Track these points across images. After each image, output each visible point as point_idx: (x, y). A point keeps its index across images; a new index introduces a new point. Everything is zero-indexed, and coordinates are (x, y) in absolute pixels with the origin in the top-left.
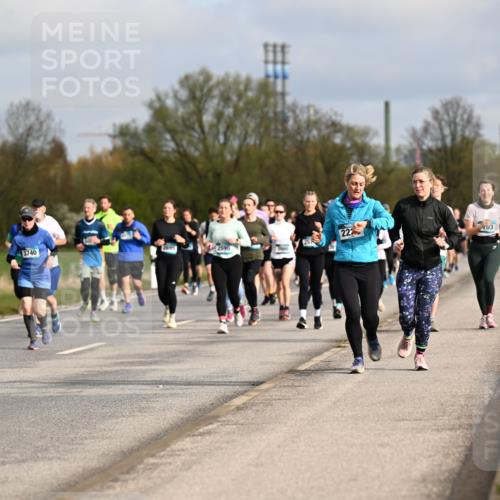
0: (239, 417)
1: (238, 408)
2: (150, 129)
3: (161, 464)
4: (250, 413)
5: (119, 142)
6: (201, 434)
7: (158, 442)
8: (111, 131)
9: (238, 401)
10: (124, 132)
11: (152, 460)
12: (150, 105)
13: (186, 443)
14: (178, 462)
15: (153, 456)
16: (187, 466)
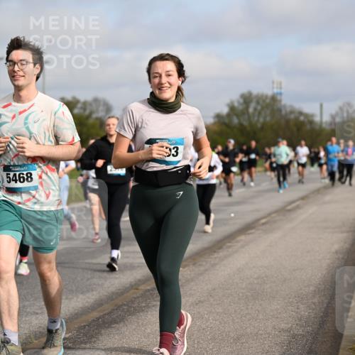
0: (263, 227)
1: (263, 224)
2: (228, 115)
3: (233, 246)
4: (268, 226)
5: (216, 120)
6: (249, 234)
7: (231, 237)
9: (264, 221)
10: (218, 116)
11: (229, 244)
12: (228, 105)
13: (242, 237)
14: (239, 244)
15: (230, 242)
16: (243, 247)
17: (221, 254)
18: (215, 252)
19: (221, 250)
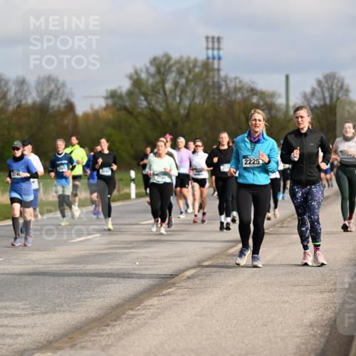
0: (189, 284)
1: (189, 278)
2: (130, 93)
3: (138, 315)
4: (197, 281)
5: (110, 102)
6: (164, 295)
7: (135, 300)
8: (105, 94)
9: (189, 273)
10: (113, 95)
11: (131, 312)
12: (131, 77)
13: (154, 301)
14: (149, 313)
15: (132, 309)
16: (154, 316)
17: (118, 329)
18: (108, 325)
19: (118, 322)
